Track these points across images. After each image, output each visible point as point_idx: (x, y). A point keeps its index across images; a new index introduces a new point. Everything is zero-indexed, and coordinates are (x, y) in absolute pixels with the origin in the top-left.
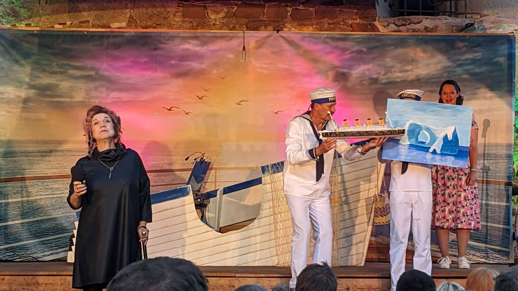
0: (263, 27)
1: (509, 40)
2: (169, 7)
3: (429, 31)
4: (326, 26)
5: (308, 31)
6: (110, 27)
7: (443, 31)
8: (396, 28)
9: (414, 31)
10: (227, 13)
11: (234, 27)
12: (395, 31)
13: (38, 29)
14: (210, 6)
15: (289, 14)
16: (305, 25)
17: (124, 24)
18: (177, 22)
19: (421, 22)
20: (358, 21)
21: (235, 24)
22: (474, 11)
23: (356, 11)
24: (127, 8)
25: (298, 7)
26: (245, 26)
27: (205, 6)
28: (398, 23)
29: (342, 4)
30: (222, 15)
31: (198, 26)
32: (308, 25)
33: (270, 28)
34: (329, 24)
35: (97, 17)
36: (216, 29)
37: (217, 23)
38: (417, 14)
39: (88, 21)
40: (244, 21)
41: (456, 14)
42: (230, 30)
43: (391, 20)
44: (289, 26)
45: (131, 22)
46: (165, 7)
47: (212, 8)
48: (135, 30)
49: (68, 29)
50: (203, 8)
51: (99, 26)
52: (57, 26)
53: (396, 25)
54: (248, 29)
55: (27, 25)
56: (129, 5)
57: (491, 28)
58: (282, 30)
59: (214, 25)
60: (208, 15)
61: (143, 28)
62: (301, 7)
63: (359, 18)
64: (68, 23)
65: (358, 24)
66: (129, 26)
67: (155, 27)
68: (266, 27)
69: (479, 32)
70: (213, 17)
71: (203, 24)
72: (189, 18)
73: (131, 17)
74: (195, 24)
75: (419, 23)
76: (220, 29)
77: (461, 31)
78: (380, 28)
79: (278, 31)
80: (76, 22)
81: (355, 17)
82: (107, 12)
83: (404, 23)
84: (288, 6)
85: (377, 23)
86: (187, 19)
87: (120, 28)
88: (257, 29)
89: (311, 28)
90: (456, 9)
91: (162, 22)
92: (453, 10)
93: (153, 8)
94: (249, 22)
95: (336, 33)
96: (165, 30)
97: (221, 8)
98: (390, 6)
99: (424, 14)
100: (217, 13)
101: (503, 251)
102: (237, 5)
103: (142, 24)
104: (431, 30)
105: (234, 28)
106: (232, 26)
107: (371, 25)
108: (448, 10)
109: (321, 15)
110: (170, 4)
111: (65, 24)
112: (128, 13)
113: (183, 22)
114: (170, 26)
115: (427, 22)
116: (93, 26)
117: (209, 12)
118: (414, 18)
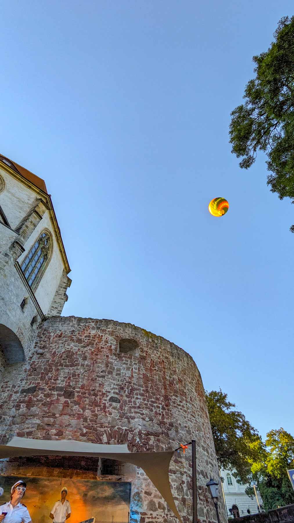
0: (67, 477)
1: (130, 484)
3: (110, 480)
5: (79, 478)
7: (114, 480)
9: (106, 480)
10: (59, 472)
12: (101, 480)
13: (6, 475)
14: (55, 469)
15: (75, 473)
18: (45, 474)
20: (93, 476)
21: (60, 475)
22: (122, 474)
23: (92, 472)
24: (32, 469)
25: (78, 471)
26: (62, 476)
27: (53, 469)
29: (89, 470)
30: (57, 472)
33: (69, 477)
34: (85, 476)
35: (24, 472)
37: (56, 475)
39: (21, 473)
41: (117, 475)
43: (101, 476)
44: (74, 477)
45: (33, 474)
48: (33, 477)
49: (14, 476)
51: (23, 475)
52: (12, 475)
53: (102, 478)
55: (4, 474)
57: (126, 480)
59: (54, 476)
60: (54, 472)
61: (35, 476)
64: (15, 474)
67: (38, 476)
69: (123, 481)
71: (51, 475)
73: (33, 472)
74: (49, 475)
75: (108, 477)
76: (56, 477)
77: (118, 480)
78: (98, 478)
79: (71, 478)
80: (18, 473)
81: (92, 474)
82: (27, 470)
83: (104, 477)
84: (75, 470)
86: (48, 473)
87: (29, 476)
88: (65, 477)
90: (118, 473)
91: (41, 474)
93: (40, 469)
94: (64, 475)
95: (86, 480)
96: (41, 477)
97: (57, 470)
98: (101, 471)
99: (109, 474)
102: (62, 469)
105: (59, 477)
107: (96, 477)
108: (116, 473)
109: (83, 473)
110: (44, 468)
114: (43, 476)
115: (110, 477)
118: (107, 475)
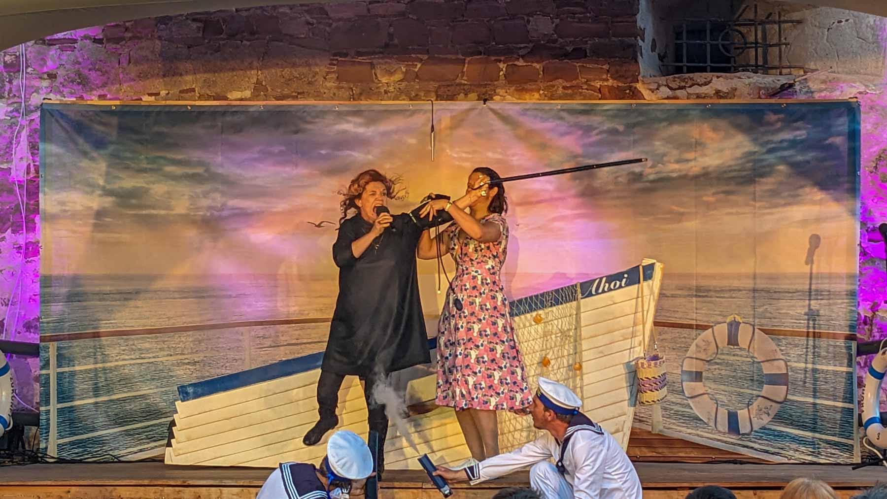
0: (462, 95)
2: (317, 65)
3: (721, 97)
4: (560, 91)
5: (533, 99)
6: (226, 99)
7: (744, 98)
8: (670, 93)
9: (698, 96)
10: (406, 73)
11: (417, 95)
12: (668, 98)
13: (118, 103)
14: (380, 63)
15: (501, 73)
16: (527, 91)
17: (248, 93)
18: (329, 90)
19: (710, 82)
20: (610, 82)
21: (419, 90)
22: (793, 64)
23: (606, 67)
24: (252, 69)
25: (516, 63)
26: (433, 94)
27: (371, 63)
28: (673, 85)
29: (586, 56)
30: (398, 76)
31: (361, 94)
32: (532, 90)
33: (473, 95)
34: (565, 88)
35: (207, 84)
36: (390, 99)
37: (391, 89)
38: (703, 70)
39: (193, 90)
40: (433, 85)
41: (765, 68)
42: (411, 100)
43: (662, 80)
44: (501, 92)
45: (259, 90)
46: (309, 65)
47: (384, 67)
48: (264, 103)
49: (163, 103)
50: (368, 67)
51: (209, 98)
52: (146, 99)
53: (671, 88)
54: (439, 97)
55: (102, 97)
56: (255, 64)
57: (821, 91)
58: (492, 99)
59: (386, 92)
60: (377, 78)
61: (277, 99)
62: (521, 63)
63: (611, 77)
64: (163, 93)
65: (611, 88)
66: (255, 96)
67: (295, 98)
68: (466, 95)
69: (802, 97)
70: (384, 80)
71: (368, 92)
72: (348, 81)
73: (259, 82)
74: (356, 91)
75: (706, 84)
76: (396, 98)
77: (773, 95)
78: (646, 93)
79: (485, 101)
80: (175, 91)
81: (604, 77)
82: (222, 75)
83: (683, 84)
84: (500, 61)
85: (639, 86)
86: (344, 84)
87: (241, 100)
88: (452, 98)
89: (537, 95)
90: (765, 61)
91: (306, 88)
92: (760, 63)
93: (292, 67)
94: (439, 87)
95: (576, 103)
96: (311, 102)
97: (396, 67)
98: (661, 58)
99: (713, 70)
100: (391, 73)
101: (844, 445)
102: (421, 60)
103: (275, 94)
104: (726, 96)
105: (416, 98)
106: (413, 94)
107: (630, 88)
108: (753, 62)
109: (551, 74)
110: (318, 61)
111: (158, 94)
112: (254, 75)
113: (339, 88)
114: (318, 96)
115: (720, 82)
116: (200, 98)
117: (378, 72)
118: (698, 77)
